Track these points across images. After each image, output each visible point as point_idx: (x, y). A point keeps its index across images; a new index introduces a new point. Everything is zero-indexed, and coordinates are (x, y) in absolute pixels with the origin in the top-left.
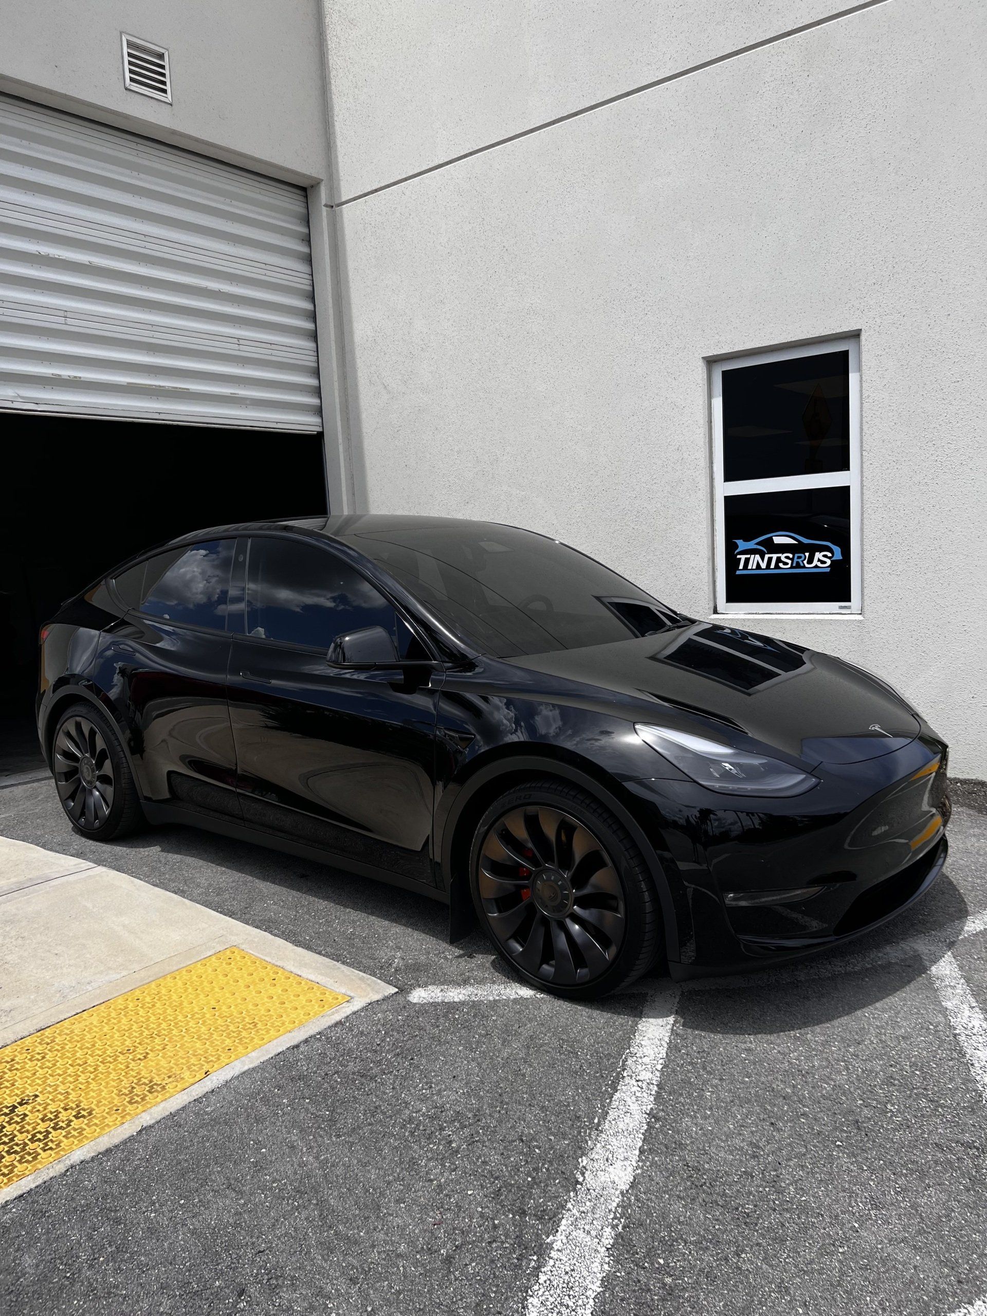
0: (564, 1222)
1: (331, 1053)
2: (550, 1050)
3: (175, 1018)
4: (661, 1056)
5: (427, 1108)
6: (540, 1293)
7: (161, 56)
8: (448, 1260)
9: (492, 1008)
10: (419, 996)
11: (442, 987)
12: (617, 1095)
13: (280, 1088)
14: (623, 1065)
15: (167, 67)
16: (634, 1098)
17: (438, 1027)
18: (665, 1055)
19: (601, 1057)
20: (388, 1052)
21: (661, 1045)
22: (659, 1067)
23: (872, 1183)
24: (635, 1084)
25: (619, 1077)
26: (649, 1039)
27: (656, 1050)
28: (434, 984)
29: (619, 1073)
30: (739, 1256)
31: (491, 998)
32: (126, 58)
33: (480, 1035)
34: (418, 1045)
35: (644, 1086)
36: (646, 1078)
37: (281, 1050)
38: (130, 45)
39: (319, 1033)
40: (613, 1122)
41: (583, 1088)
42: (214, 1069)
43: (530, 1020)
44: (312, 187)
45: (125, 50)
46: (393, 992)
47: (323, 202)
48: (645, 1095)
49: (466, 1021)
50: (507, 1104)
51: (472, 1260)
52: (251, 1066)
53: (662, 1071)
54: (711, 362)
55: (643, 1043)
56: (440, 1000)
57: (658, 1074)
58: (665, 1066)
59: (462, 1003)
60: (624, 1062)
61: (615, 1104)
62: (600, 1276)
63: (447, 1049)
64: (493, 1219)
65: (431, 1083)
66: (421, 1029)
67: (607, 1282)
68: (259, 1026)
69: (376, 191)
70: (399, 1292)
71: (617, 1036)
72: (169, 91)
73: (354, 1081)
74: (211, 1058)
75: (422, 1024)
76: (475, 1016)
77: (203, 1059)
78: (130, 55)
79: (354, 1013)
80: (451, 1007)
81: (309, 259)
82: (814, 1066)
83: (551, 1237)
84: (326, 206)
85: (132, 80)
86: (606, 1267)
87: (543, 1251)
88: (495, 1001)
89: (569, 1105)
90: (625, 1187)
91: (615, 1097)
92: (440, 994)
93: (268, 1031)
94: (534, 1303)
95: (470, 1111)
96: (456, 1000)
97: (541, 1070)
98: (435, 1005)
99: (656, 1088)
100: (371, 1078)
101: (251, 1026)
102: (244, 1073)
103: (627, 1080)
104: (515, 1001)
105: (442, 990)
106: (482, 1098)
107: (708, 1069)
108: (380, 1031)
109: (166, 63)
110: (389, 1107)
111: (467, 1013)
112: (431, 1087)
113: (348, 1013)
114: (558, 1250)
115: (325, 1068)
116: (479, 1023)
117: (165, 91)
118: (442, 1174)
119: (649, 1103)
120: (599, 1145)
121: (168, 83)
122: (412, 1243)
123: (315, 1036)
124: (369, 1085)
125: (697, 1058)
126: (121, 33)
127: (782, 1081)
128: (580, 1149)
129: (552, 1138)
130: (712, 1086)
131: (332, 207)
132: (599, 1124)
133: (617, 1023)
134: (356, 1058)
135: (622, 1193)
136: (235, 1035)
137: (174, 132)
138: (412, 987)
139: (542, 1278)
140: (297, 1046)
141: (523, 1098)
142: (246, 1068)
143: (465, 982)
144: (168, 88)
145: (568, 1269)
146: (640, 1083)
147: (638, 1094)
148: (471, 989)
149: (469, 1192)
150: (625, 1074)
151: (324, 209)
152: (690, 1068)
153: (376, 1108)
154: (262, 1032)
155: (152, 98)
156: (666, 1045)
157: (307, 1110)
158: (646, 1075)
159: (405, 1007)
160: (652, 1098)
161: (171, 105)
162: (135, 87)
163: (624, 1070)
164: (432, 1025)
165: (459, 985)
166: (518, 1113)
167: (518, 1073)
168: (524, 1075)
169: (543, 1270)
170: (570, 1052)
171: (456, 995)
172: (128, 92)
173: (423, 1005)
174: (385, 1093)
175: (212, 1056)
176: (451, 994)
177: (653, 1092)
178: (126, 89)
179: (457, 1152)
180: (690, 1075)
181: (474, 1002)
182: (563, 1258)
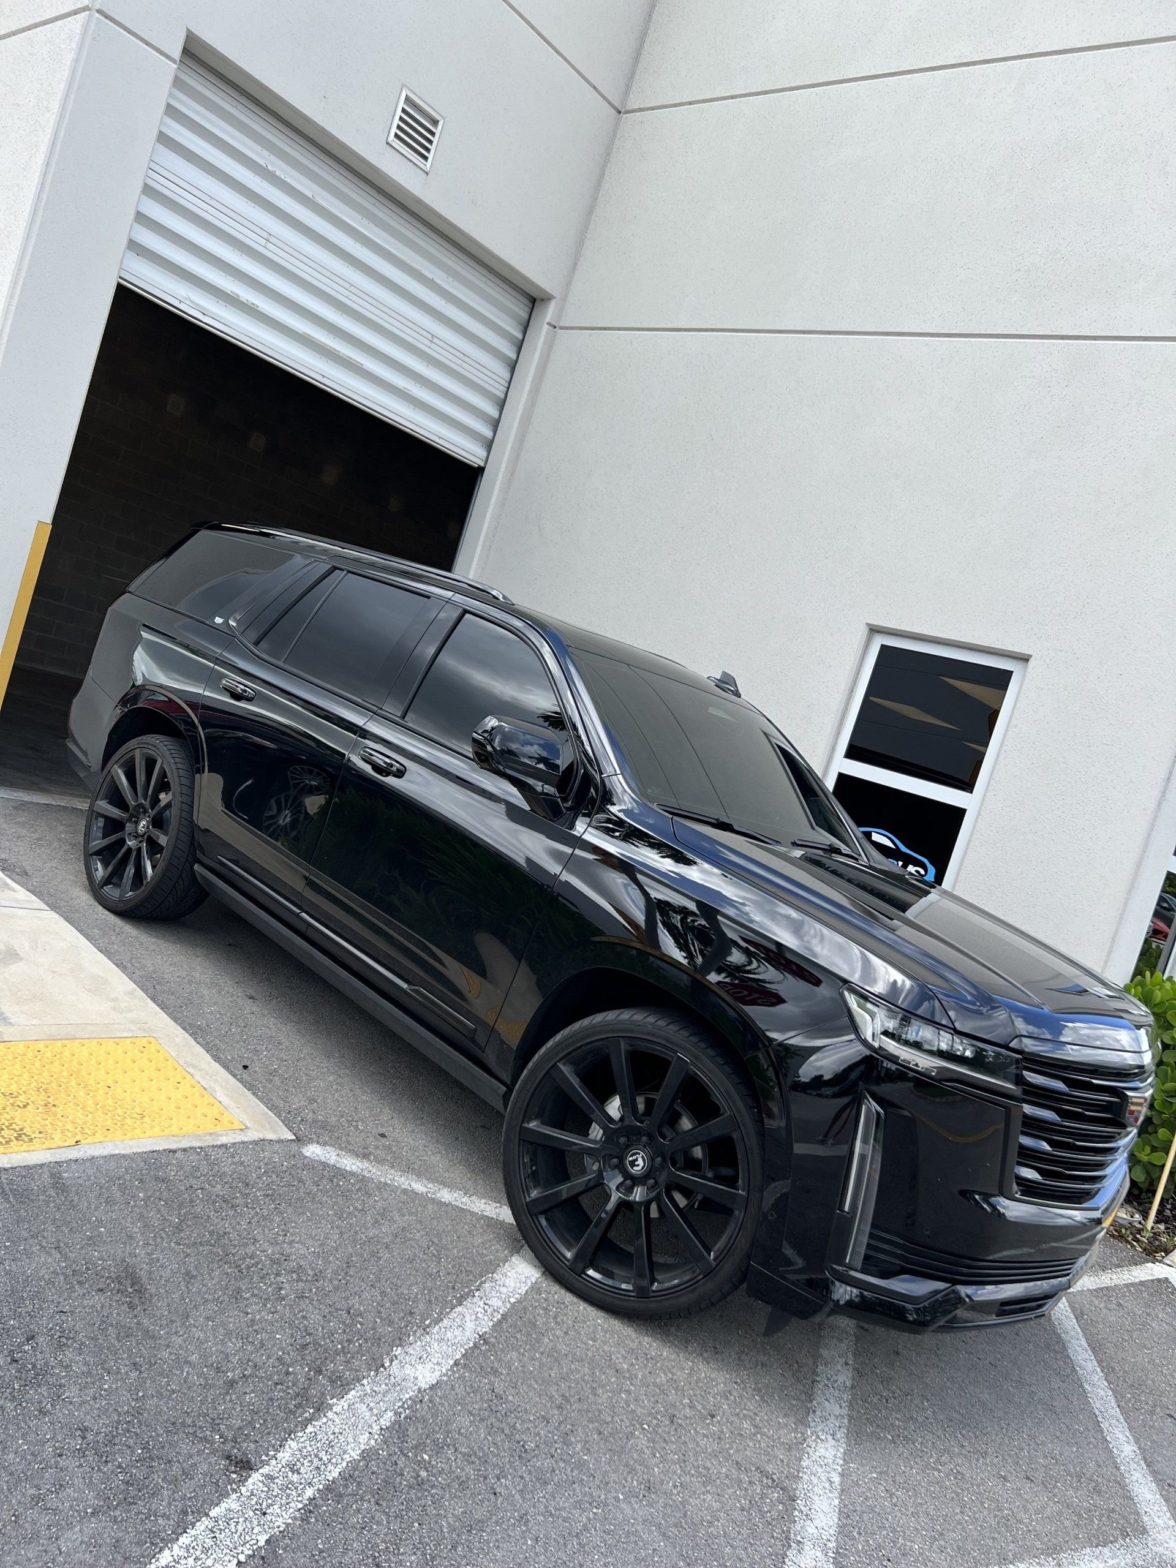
0: (353, 1392)
1: (204, 1169)
2: (416, 1246)
3: (68, 1083)
4: (520, 1291)
5: (273, 1251)
6: (302, 1440)
7: (435, 123)
8: (231, 1383)
9: (379, 1188)
10: (313, 1151)
11: (340, 1152)
12: (459, 1309)
13: (141, 1181)
14: (480, 1285)
15: (437, 136)
16: (474, 1317)
17: (318, 1185)
18: (524, 1292)
19: (461, 1271)
20: (259, 1189)
21: (525, 1283)
22: (513, 1300)
23: (656, 1470)
24: (482, 1306)
25: (470, 1294)
26: (516, 1272)
27: (518, 1285)
28: (333, 1146)
29: (471, 1291)
30: (499, 1479)
31: (383, 1180)
32: (399, 113)
33: (356, 1208)
34: (291, 1194)
35: (489, 1311)
36: (496, 1304)
37: (157, 1149)
38: (408, 100)
39: (201, 1148)
40: (443, 1330)
41: (430, 1291)
42: (86, 1141)
43: (411, 1214)
44: (542, 300)
45: (401, 104)
46: (290, 1138)
47: (548, 319)
48: (486, 1318)
49: (348, 1191)
50: (351, 1276)
51: (252, 1391)
52: (123, 1152)
53: (513, 1305)
54: (874, 630)
55: (509, 1274)
56: (332, 1162)
57: (508, 1306)
58: (519, 1302)
59: (352, 1174)
60: (482, 1283)
61: (453, 1315)
62: (363, 1447)
63: (317, 1208)
64: (289, 1366)
65: (288, 1231)
66: (300, 1181)
67: (366, 1455)
68: (146, 1119)
69: (605, 329)
70: (174, 1391)
71: (488, 1258)
72: (430, 160)
73: (214, 1202)
74: (87, 1131)
75: (304, 1178)
76: (359, 1190)
77: (79, 1128)
78: (404, 111)
79: (243, 1143)
80: (340, 1173)
81: (513, 367)
82: (661, 1355)
83: (335, 1400)
84: (549, 324)
85: (396, 136)
86: (372, 1442)
87: (321, 1408)
88: (386, 1184)
89: (409, 1300)
90: (424, 1386)
91: (456, 1310)
92: (334, 1157)
93: (152, 1127)
94: (292, 1446)
95: (312, 1269)
96: (348, 1168)
97: (399, 1260)
98: (325, 1165)
99: (499, 1316)
100: (232, 1206)
101: (138, 1117)
102: (113, 1156)
103: (475, 1300)
104: (405, 1191)
105: (338, 1155)
106: (330, 1262)
107: (559, 1320)
108: (260, 1168)
109: (437, 131)
110: (238, 1238)
111: (353, 1185)
112: (285, 1235)
113: (237, 1141)
114: (336, 1413)
115: (193, 1182)
116: (360, 1197)
117: (426, 158)
118: (260, 1311)
119: (486, 1326)
120: (419, 1343)
121: (432, 152)
122: (204, 1356)
123: (196, 1148)
124: (227, 1211)
125: (553, 1307)
126: (403, 86)
127: (623, 1356)
128: (400, 1340)
129: (378, 1320)
130: (553, 1335)
131: (555, 327)
132: (428, 1326)
133: (493, 1248)
134: (226, 1183)
135: (419, 1390)
136: (119, 1118)
137: (419, 201)
138: (311, 1141)
139: (310, 1429)
140: (175, 1151)
141: (369, 1277)
142: (117, 1152)
143: (365, 1156)
144: (430, 156)
145: (337, 1431)
146: (486, 1307)
147: (479, 1315)
148: (366, 1164)
149: (278, 1336)
150: (477, 1294)
151: (546, 327)
152: (541, 1312)
153: (225, 1233)
154: (146, 1125)
155: (410, 160)
156: (529, 1284)
157: (159, 1211)
158: (496, 1302)
159: (294, 1156)
160: (491, 1324)
161: (427, 174)
162: (397, 144)
163: (477, 1290)
164: (314, 1182)
165: (357, 1156)
166: (357, 1288)
167: (374, 1254)
168: (379, 1258)
169: (313, 1423)
170: (433, 1255)
171: (350, 1164)
172: (388, 146)
173: (312, 1161)
174: (239, 1224)
175: (89, 1129)
176: (346, 1162)
177: (495, 1319)
178: (387, 143)
179: (283, 1299)
180: (538, 1318)
181: (364, 1176)
182: (338, 1421)
